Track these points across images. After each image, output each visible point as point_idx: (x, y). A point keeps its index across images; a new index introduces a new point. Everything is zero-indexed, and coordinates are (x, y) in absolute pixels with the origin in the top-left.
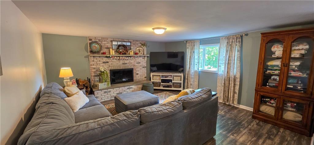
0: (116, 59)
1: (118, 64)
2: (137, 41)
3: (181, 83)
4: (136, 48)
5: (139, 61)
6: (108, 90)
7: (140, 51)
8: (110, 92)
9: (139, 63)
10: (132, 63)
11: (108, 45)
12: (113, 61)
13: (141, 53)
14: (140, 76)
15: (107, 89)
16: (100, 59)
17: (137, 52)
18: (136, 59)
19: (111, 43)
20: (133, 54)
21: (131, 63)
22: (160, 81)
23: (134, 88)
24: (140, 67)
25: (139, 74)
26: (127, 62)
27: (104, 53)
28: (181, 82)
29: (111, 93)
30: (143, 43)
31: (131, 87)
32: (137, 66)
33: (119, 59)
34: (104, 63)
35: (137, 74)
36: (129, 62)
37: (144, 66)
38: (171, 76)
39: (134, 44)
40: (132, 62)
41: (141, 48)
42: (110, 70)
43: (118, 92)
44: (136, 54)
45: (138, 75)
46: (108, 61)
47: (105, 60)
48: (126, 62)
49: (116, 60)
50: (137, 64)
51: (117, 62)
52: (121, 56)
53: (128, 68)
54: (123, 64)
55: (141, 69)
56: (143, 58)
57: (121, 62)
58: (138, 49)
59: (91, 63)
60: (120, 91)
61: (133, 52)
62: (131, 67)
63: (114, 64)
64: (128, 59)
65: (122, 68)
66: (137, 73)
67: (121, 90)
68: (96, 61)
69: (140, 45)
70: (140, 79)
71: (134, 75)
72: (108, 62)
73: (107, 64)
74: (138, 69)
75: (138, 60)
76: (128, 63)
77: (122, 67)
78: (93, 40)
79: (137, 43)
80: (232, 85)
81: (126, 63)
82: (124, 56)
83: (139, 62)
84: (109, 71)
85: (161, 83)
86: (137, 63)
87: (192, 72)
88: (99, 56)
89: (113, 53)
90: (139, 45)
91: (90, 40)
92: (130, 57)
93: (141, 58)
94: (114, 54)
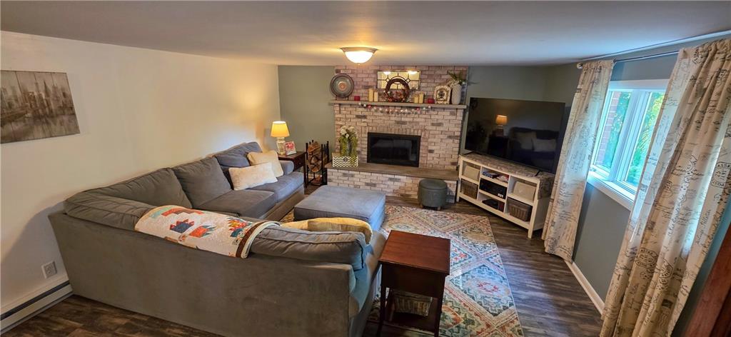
0: (382, 112)
1: (386, 122)
2: (439, 67)
3: (532, 207)
4: (434, 85)
5: (437, 119)
6: (351, 172)
7: (442, 95)
8: (353, 176)
9: (440, 125)
10: (418, 123)
11: (367, 80)
12: (375, 114)
13: (444, 101)
14: (439, 158)
15: (349, 169)
16: (351, 109)
17: (436, 96)
18: (431, 115)
19: (374, 76)
20: (421, 101)
21: (416, 122)
22: (478, 183)
23: (405, 181)
24: (442, 136)
25: (435, 152)
26: (407, 120)
27: (358, 99)
28: (531, 204)
29: (354, 179)
30: (456, 73)
31: (396, 177)
32: (431, 132)
33: (388, 112)
34: (358, 117)
35: (431, 151)
36: (411, 120)
37: (452, 134)
38: (508, 176)
39: (428, 75)
40: (418, 120)
41: (446, 87)
42: (368, 133)
43: (369, 181)
44: (431, 101)
45: (433, 155)
46: (366, 114)
47: (360, 111)
48: (403, 119)
49: (382, 114)
50: (431, 128)
51: (384, 118)
52: (392, 106)
53: (408, 134)
54: (398, 123)
55: (442, 139)
56: (452, 114)
57: (394, 118)
58: (438, 88)
59: (337, 116)
60: (373, 180)
61: (421, 96)
62: (416, 132)
63: (379, 121)
64: (409, 113)
65: (393, 133)
66: (430, 148)
67: (375, 178)
68: (345, 112)
69: (448, 77)
70: (438, 166)
71: (421, 151)
72: (365, 117)
73: (363, 120)
74: (434, 140)
75: (437, 117)
76: (409, 122)
77: (394, 130)
78: (342, 72)
79: (439, 72)
80: (656, 292)
81: (404, 123)
82: (398, 106)
83: (440, 121)
84: (367, 136)
85: (480, 191)
86: (433, 124)
87: (564, 180)
88: (351, 105)
89: (373, 97)
90: (443, 77)
91: (338, 71)
92: (416, 108)
93: (447, 113)
94: (376, 99)
